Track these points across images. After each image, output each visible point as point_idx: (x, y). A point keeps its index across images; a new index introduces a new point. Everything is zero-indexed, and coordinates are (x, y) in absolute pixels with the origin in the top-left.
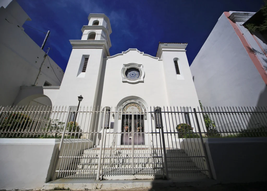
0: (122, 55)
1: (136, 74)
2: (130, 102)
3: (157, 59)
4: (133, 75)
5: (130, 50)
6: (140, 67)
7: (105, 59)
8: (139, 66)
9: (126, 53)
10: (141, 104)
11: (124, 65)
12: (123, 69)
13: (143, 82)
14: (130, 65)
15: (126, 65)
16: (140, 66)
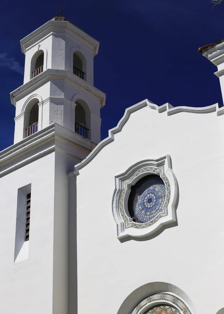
0: (112, 140)
1: (160, 194)
2: (148, 304)
3: (214, 110)
4: (150, 200)
5: (130, 112)
6: (161, 168)
7: (71, 175)
8: (158, 165)
9: (119, 130)
10: (180, 304)
11: (117, 179)
12: (118, 193)
13: (174, 224)
14: (134, 171)
15: (122, 177)
16: (162, 164)
